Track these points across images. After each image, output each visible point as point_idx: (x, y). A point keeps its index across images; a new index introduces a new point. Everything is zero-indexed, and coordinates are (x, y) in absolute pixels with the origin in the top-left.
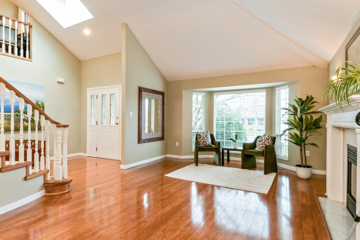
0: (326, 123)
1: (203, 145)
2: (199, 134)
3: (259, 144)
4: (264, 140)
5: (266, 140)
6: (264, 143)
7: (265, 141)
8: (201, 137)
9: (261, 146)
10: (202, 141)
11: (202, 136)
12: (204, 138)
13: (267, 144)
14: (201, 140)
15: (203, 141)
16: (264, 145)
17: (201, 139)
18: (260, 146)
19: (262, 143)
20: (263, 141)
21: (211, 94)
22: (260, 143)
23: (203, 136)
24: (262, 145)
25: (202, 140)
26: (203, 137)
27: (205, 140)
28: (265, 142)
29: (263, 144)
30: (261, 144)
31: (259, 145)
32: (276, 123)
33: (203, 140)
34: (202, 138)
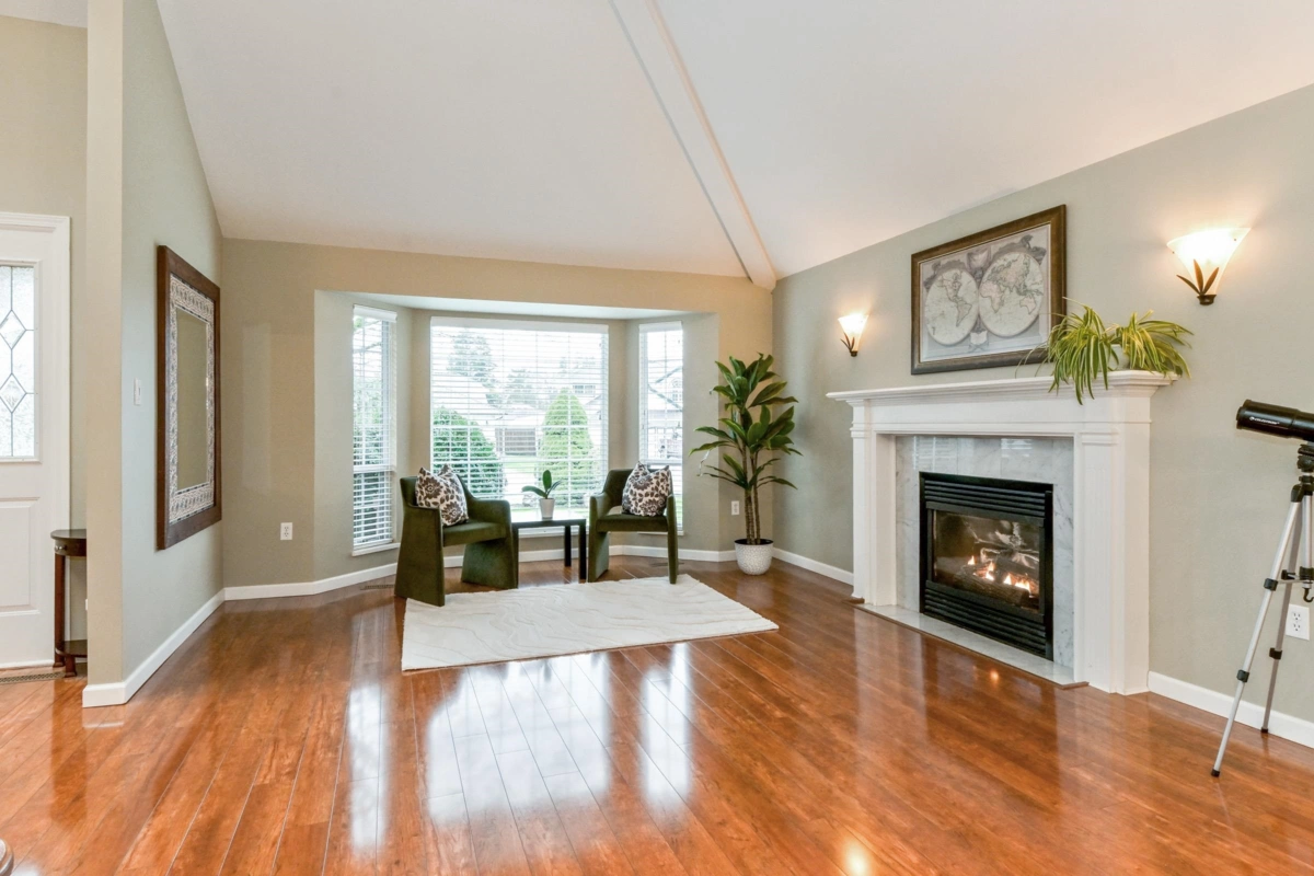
0: (852, 425)
1: (448, 518)
2: (430, 477)
3: (640, 495)
4: (654, 481)
5: (662, 480)
6: (657, 489)
7: (658, 484)
8: (439, 490)
9: (646, 499)
10: (442, 507)
11: (442, 484)
12: (448, 491)
13: (663, 492)
14: (438, 500)
15: (446, 502)
16: (657, 496)
17: (439, 497)
18: (644, 502)
19: (649, 490)
20: (654, 486)
21: (417, 321)
22: (643, 493)
23: (447, 485)
24: (649, 498)
25: (442, 501)
26: (445, 488)
27: (453, 501)
28: (660, 488)
29: (652, 495)
30: (647, 495)
31: (638, 497)
32: (641, 427)
33: (447, 498)
34: (442, 495)
